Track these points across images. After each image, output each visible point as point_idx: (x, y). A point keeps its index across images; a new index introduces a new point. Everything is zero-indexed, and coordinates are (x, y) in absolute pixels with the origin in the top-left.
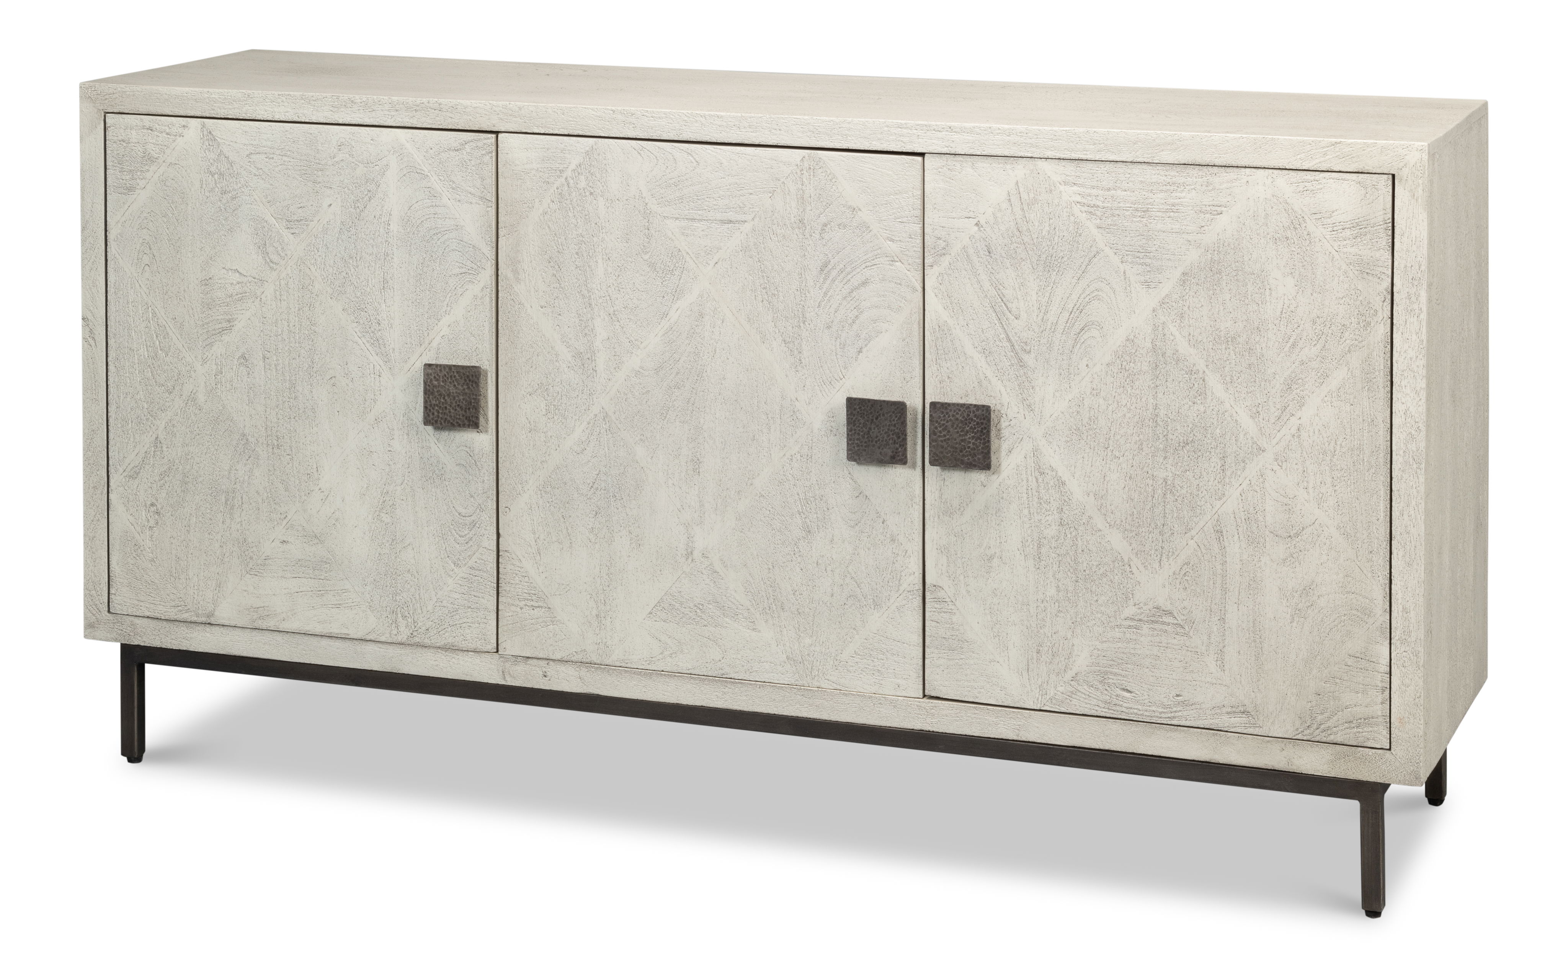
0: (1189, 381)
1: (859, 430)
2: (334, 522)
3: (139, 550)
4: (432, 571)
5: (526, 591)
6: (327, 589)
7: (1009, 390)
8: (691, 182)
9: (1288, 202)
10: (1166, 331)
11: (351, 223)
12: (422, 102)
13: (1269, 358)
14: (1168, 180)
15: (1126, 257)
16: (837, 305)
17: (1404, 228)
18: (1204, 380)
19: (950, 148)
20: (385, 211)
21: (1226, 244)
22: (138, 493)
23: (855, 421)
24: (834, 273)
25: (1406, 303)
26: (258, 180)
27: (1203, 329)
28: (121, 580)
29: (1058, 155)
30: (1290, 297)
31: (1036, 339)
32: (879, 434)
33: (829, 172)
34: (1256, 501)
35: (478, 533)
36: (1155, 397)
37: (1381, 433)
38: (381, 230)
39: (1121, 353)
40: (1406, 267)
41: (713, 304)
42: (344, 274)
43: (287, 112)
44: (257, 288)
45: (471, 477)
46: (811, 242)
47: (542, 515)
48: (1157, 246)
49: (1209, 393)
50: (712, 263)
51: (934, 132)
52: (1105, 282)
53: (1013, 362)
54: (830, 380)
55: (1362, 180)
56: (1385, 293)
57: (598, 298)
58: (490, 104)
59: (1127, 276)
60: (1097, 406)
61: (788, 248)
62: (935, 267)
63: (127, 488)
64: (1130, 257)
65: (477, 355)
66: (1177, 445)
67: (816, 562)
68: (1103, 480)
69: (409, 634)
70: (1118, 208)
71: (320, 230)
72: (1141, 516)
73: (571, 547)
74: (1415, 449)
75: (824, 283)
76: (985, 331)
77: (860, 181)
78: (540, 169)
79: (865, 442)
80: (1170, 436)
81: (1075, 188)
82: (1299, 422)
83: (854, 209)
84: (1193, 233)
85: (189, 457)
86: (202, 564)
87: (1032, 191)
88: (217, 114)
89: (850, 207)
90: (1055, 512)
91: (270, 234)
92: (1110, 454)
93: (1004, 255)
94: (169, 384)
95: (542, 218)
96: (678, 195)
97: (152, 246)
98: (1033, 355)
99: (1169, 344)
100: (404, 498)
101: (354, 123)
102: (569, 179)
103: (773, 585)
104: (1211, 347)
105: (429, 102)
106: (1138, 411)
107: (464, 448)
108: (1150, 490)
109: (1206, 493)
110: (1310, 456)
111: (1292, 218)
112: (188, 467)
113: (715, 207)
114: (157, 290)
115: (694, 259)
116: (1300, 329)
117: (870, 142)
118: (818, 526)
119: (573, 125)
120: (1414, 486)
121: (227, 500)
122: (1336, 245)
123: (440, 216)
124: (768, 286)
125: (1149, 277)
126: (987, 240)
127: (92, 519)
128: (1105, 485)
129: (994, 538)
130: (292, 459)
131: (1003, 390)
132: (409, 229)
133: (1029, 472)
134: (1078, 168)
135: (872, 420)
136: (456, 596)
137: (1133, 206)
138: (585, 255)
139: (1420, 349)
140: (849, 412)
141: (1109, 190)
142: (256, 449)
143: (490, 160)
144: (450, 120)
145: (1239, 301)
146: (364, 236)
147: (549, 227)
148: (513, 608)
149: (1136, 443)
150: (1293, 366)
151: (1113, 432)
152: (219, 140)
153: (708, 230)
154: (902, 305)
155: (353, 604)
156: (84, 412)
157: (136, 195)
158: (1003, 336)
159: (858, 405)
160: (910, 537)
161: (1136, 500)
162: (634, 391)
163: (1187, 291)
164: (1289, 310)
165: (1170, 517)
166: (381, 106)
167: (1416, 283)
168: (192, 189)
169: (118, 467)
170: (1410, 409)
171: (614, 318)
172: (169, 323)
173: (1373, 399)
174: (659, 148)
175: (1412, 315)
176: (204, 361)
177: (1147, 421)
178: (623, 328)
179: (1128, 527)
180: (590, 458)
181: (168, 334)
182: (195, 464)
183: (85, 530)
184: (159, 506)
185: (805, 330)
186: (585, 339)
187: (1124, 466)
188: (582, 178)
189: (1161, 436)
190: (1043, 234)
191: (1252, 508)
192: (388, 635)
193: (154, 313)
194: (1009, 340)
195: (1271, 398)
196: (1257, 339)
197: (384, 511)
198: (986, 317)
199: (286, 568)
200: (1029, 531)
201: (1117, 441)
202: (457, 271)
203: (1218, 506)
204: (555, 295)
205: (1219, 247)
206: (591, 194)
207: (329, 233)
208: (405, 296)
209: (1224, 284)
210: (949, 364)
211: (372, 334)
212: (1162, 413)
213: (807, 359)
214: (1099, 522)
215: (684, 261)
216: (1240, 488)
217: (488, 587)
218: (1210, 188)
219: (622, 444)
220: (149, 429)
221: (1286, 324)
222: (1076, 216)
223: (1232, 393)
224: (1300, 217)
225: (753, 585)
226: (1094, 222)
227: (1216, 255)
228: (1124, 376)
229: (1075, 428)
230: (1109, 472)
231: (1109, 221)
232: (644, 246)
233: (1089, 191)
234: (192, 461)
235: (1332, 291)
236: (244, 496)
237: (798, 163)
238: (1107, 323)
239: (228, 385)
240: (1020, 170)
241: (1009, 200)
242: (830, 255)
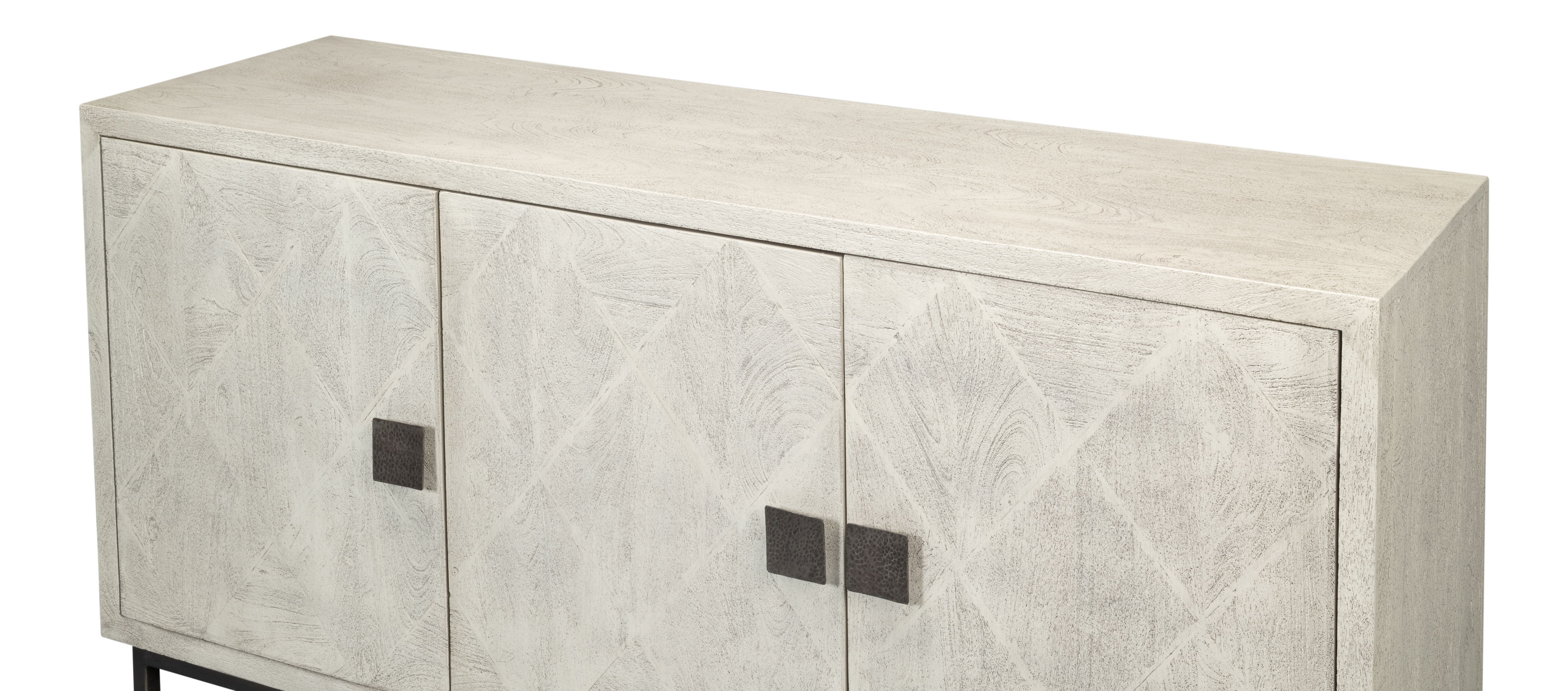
0: (1116, 533)
1: (778, 542)
2: (304, 559)
3: (143, 560)
4: (391, 619)
5: (475, 653)
6: (301, 622)
7: (929, 517)
8: (617, 260)
9: (1222, 349)
10: (1092, 475)
11: (310, 267)
12: (370, 152)
13: (1202, 519)
14: (1094, 311)
15: (1050, 390)
16: (759, 404)
17: (1352, 394)
18: (1132, 534)
19: (868, 251)
20: (340, 258)
21: (1155, 388)
22: (140, 506)
23: (773, 532)
24: (756, 370)
25: (1353, 478)
26: (230, 216)
27: (1131, 478)
28: (130, 587)
29: (979, 271)
30: (1225, 456)
31: (957, 467)
32: (797, 549)
33: (749, 264)
34: (1187, 674)
35: (430, 588)
36: (1080, 546)
37: (1324, 619)
38: (337, 276)
39: (1045, 493)
40: (1353, 437)
41: (640, 388)
42: (306, 316)
43: (253, 150)
44: (232, 321)
45: (422, 533)
46: (733, 335)
47: (487, 581)
48: (1082, 382)
49: (1137, 550)
50: (639, 345)
51: (852, 232)
52: (1028, 414)
53: (934, 488)
54: (753, 481)
55: (1305, 334)
56: (1330, 463)
57: (533, 369)
58: (431, 160)
59: (1051, 410)
60: (1019, 547)
61: (711, 339)
62: (855, 377)
63: (131, 500)
64: (1053, 390)
65: (425, 412)
66: (1104, 601)
67: (742, 667)
68: (1026, 627)
69: (372, 678)
70: (1041, 336)
71: (284, 270)
72: (1066, 672)
73: (513, 616)
74: (1362, 643)
75: (746, 379)
76: (905, 451)
77: (780, 276)
78: (478, 232)
79: (785, 555)
80: (1096, 590)
81: (996, 309)
82: (1234, 594)
83: (775, 305)
84: (1120, 372)
85: (180, 478)
86: (195, 583)
87: (952, 307)
88: (194, 146)
89: (770, 303)
90: (978, 653)
91: (241, 269)
92: (1033, 600)
93: (923, 372)
94: (162, 405)
95: (480, 281)
96: (605, 272)
97: (143, 270)
98: (954, 483)
99: (1095, 490)
100: (365, 544)
101: (311, 167)
102: (504, 244)
103: (702, 684)
104: (1139, 499)
105: (376, 153)
106: (1062, 558)
107: (416, 503)
108: (1075, 645)
109: (1134, 658)
110: (1246, 633)
111: (1228, 368)
112: (180, 487)
113: (641, 288)
114: (148, 313)
115: (622, 339)
116: (1236, 491)
117: (789, 236)
118: (744, 629)
119: (506, 190)
120: (1361, 684)
121: (213, 524)
122: (1275, 403)
123: (388, 269)
124: (692, 376)
125: (1073, 414)
126: (906, 354)
127: (104, 524)
128: (1029, 633)
129: (917, 672)
130: (267, 492)
131: (924, 516)
132: (361, 279)
133: (951, 608)
134: (999, 287)
135: (791, 533)
136: (413, 647)
137: (1056, 334)
138: (520, 324)
139: (1368, 531)
140: (768, 522)
141: (1031, 314)
142: (237, 479)
143: (431, 216)
144: (395, 173)
145: (1169, 453)
146: (323, 281)
147: (487, 291)
148: (463, 668)
149: (1060, 592)
150: (1228, 532)
151: (1036, 577)
152: (195, 172)
153: (634, 312)
154: (822, 412)
155: (323, 641)
156: (93, 422)
157: (128, 219)
158: (924, 458)
159: (777, 516)
160: (833, 656)
161: (1060, 653)
162: (569, 467)
163: (1114, 435)
164: (1224, 469)
165: (1096, 677)
166: (334, 153)
167: (1365, 457)
168: (175, 218)
169: (123, 478)
170: (1358, 598)
171: (548, 391)
172: (160, 346)
173: (1316, 580)
174: (586, 221)
175: (1360, 492)
176: (191, 387)
177: (1071, 570)
178: (557, 402)
179: (1052, 681)
180: (529, 530)
181: (159, 356)
182: (185, 485)
183: (98, 534)
184: (158, 521)
185: (728, 426)
186: (523, 408)
187: (1048, 615)
188: (516, 244)
189: (1087, 589)
190: (964, 355)
191: (1183, 681)
192: (354, 676)
193: (147, 335)
194: (930, 464)
195: (1204, 564)
196: (1189, 497)
197: (348, 554)
198: (906, 437)
199: (265, 597)
200: (951, 670)
201: (1041, 587)
202: (405, 325)
203: (1147, 673)
204: (494, 360)
205: (1147, 391)
206: (525, 261)
207: (291, 274)
208: (360, 345)
209: (1154, 432)
210: (869, 482)
211: (332, 379)
212: (1088, 564)
213: (731, 457)
214: (1024, 672)
215: (612, 340)
216: (1171, 658)
217: (441, 643)
218: (1139, 324)
219: (558, 519)
220: (146, 446)
221: (1220, 485)
222: (997, 339)
223: (1163, 553)
224: (1236, 367)
225: (683, 681)
226: (1016, 347)
227: (1144, 399)
228: (1048, 519)
229: (997, 567)
230: (1033, 620)
231: (1031, 348)
232: (575, 321)
233: (1009, 313)
234: (183, 481)
235: (1271, 454)
236: (228, 522)
237: (720, 251)
238: (1030, 459)
239: (211, 413)
240: (938, 284)
241: (929, 314)
242: (752, 351)
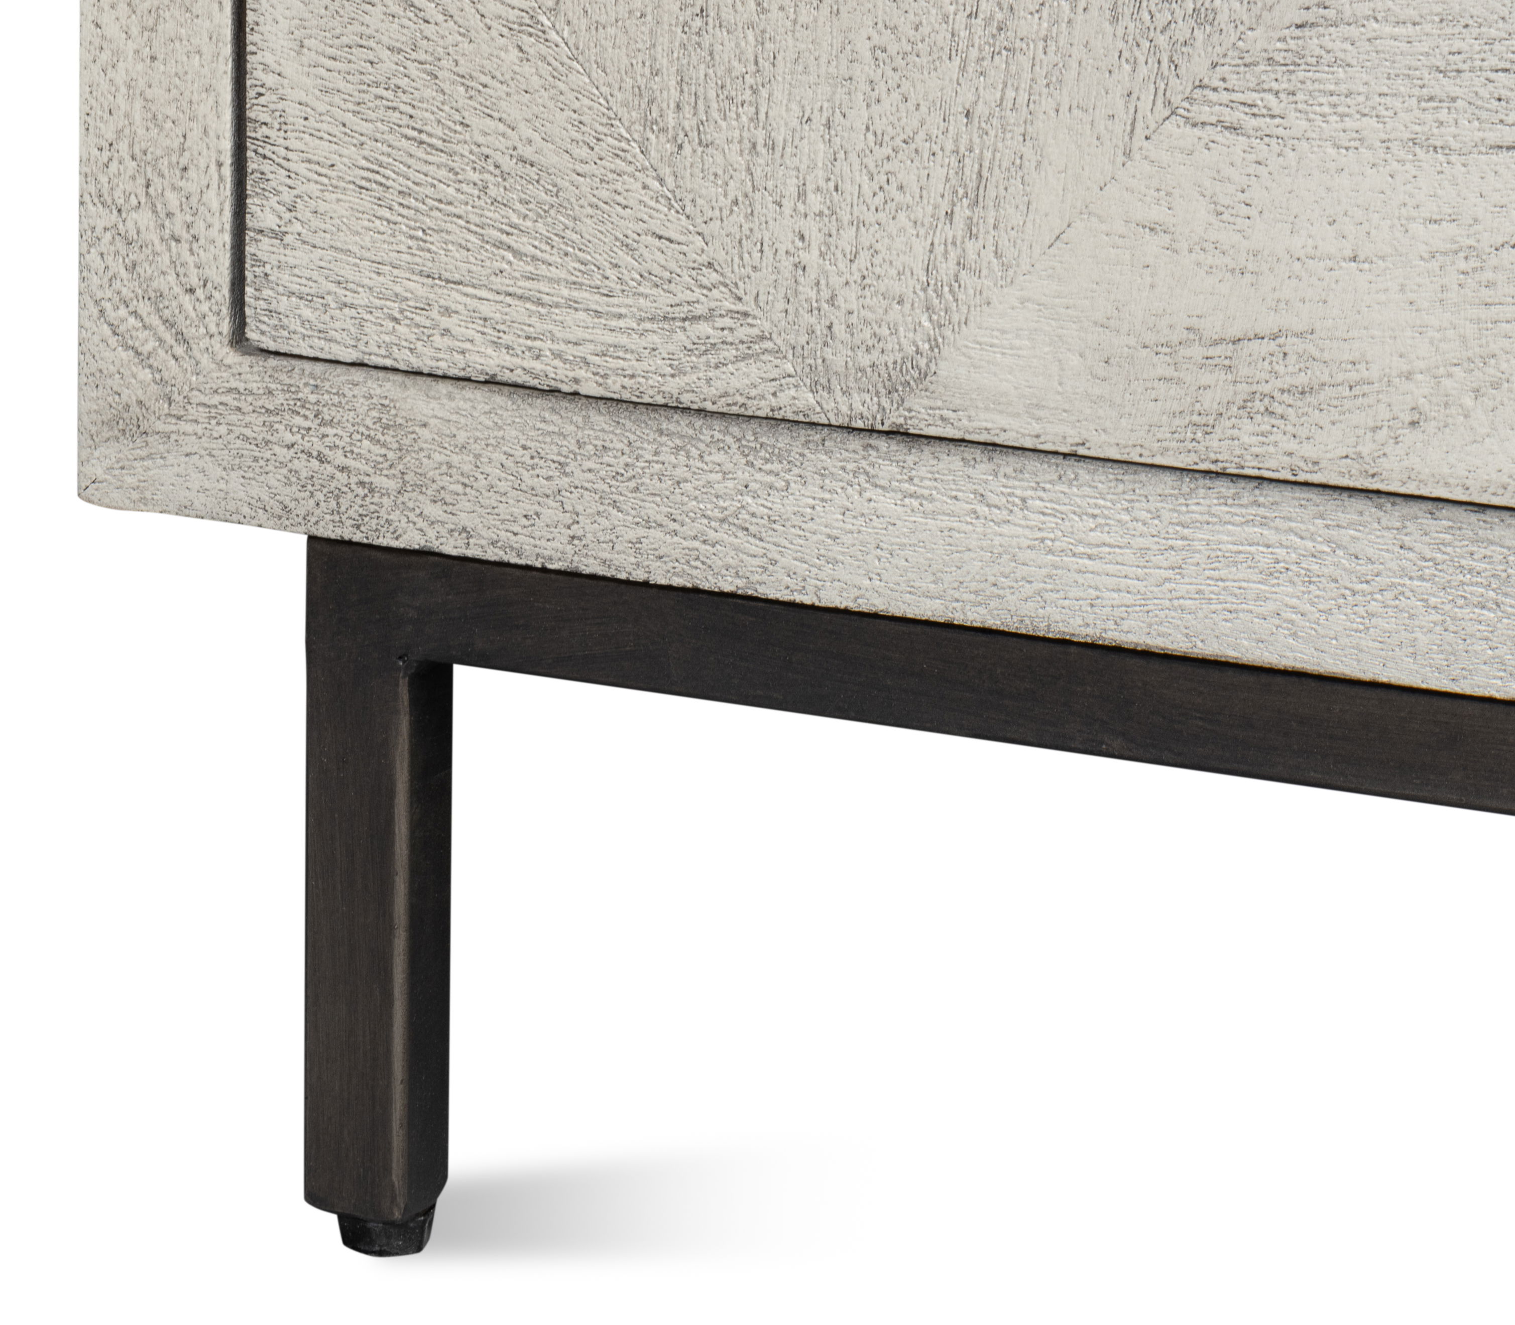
86: (864, 49)
